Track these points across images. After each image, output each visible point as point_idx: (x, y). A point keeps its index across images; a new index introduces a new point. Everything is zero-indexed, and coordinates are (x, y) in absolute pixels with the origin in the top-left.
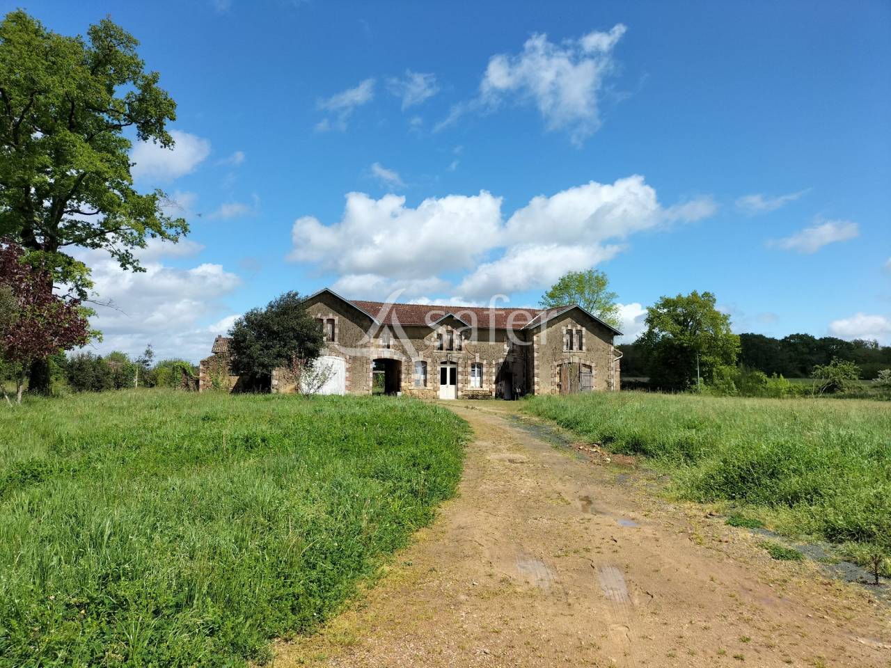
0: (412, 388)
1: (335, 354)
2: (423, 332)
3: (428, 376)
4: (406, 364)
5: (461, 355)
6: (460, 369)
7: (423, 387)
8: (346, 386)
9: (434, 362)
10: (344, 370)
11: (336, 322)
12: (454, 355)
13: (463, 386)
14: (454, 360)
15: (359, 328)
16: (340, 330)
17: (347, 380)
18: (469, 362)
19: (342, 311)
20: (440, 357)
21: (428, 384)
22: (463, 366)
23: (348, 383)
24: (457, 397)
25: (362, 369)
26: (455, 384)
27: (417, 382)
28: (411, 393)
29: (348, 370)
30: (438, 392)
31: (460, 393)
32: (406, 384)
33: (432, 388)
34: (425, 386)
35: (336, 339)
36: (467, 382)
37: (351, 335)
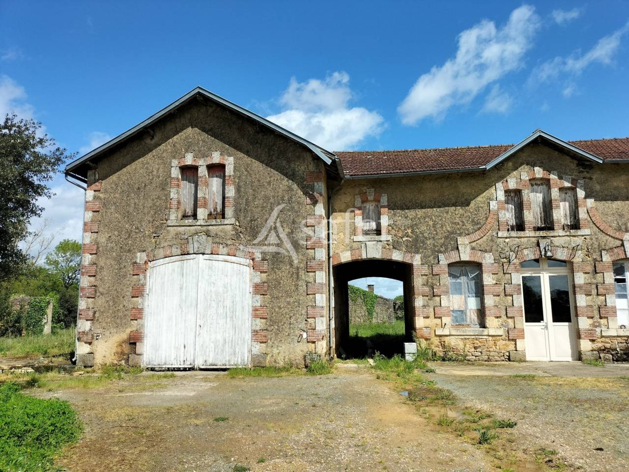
0: (446, 332)
1: (225, 250)
2: (464, 188)
3: (489, 301)
4: (425, 270)
5: (579, 241)
6: (580, 279)
7: (477, 329)
8: (255, 333)
9: (503, 262)
10: (249, 288)
11: (229, 170)
12: (557, 241)
13: (594, 326)
14: (561, 255)
15: (286, 182)
16: (238, 190)
17: (256, 316)
18: (607, 258)
19: (243, 143)
20: (518, 250)
21: (490, 321)
22: (590, 268)
23: (260, 324)
24: (579, 356)
25: (297, 286)
26: (568, 320)
27: (459, 317)
28: (444, 346)
29: (258, 289)
30: (519, 343)
31: (586, 345)
32: (428, 322)
33: (501, 332)
34: (483, 325)
35: (229, 212)
36: (603, 313)
37: (267, 198)
